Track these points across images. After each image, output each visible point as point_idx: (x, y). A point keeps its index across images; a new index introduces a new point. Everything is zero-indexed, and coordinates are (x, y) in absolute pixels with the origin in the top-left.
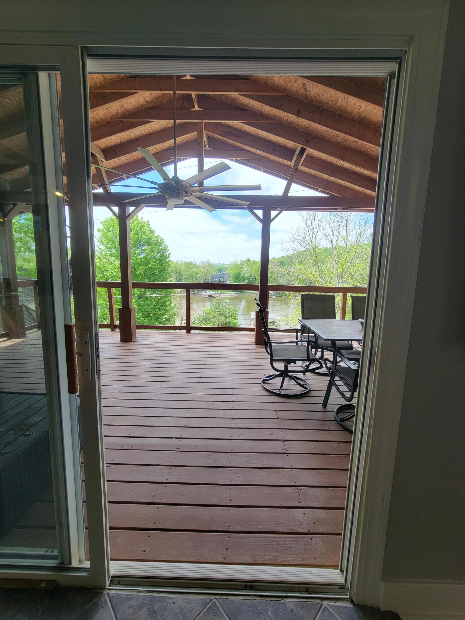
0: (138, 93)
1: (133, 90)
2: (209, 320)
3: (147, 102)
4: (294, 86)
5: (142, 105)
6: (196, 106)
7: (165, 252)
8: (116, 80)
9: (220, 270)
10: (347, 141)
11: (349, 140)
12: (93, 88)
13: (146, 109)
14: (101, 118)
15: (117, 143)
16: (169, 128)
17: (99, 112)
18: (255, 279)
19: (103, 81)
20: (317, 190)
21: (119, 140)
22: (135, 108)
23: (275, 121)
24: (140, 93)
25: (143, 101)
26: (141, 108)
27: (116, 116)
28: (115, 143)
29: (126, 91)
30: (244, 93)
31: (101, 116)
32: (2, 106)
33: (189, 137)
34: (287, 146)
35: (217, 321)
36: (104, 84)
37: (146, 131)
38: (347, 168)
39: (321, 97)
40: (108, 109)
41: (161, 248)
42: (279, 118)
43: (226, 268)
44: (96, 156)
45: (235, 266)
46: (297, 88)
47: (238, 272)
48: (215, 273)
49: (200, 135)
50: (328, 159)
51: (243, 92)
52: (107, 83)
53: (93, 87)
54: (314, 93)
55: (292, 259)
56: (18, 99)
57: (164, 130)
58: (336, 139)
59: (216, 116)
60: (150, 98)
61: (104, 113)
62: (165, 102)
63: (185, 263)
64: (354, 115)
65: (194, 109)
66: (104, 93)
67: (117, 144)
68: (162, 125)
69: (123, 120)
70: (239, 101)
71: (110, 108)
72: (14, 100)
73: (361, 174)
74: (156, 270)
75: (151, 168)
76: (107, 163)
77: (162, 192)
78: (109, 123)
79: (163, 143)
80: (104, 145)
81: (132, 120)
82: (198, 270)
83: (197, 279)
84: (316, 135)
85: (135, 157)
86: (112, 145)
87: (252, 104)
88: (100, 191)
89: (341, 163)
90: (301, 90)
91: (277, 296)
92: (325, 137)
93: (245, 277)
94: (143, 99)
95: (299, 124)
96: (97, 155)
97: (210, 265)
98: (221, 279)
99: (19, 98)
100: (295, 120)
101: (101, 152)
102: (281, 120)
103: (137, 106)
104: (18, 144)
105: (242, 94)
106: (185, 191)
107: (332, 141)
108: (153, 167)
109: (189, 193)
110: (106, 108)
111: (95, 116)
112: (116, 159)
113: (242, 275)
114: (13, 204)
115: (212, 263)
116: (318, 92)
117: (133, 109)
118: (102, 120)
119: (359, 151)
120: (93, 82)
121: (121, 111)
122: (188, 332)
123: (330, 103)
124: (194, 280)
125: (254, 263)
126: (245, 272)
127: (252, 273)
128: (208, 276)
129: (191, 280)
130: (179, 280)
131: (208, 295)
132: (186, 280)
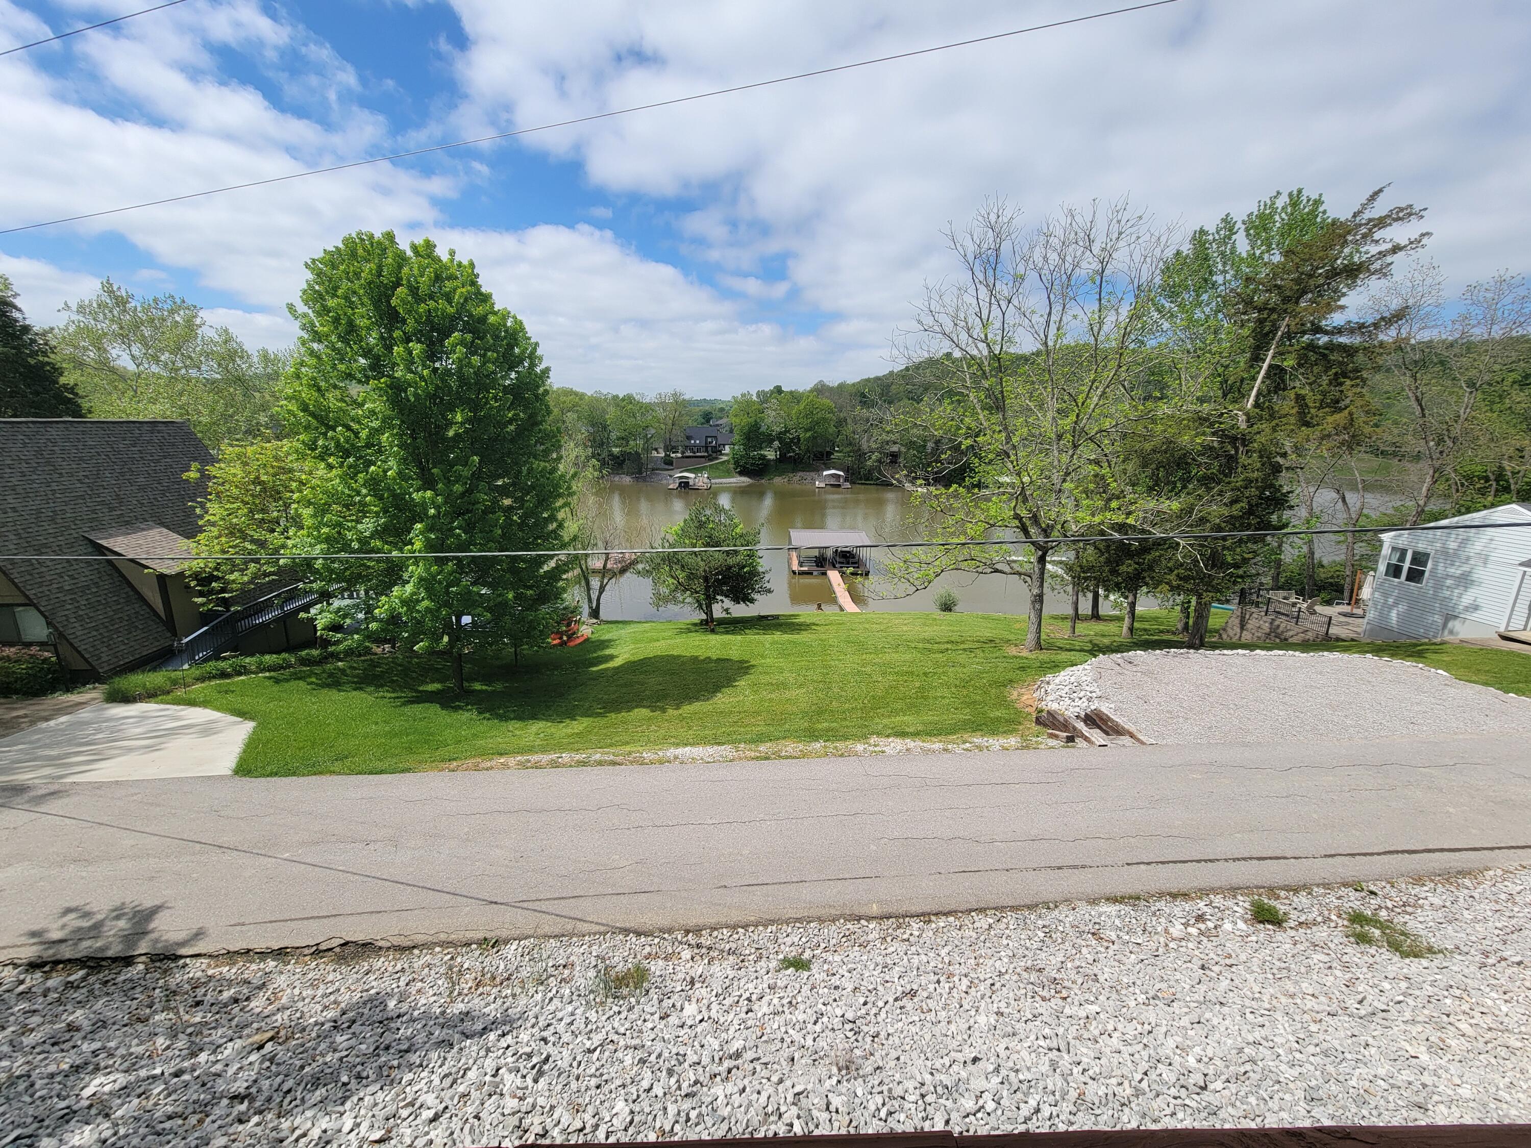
2: (679, 561)
7: (532, 364)
9: (707, 417)
18: (799, 439)
35: (702, 564)
41: (517, 350)
43: (722, 410)
45: (745, 405)
47: (752, 420)
48: (695, 424)
55: (889, 386)
63: (615, 397)
82: (650, 417)
83: (648, 440)
91: (852, 483)
93: (771, 435)
97: (680, 405)
98: (710, 439)
113: (763, 429)
115: (687, 397)
124: (640, 442)
125: (795, 397)
126: (773, 421)
127: (790, 424)
128: (677, 431)
129: (632, 443)
130: (602, 444)
131: (678, 481)
132: (619, 442)
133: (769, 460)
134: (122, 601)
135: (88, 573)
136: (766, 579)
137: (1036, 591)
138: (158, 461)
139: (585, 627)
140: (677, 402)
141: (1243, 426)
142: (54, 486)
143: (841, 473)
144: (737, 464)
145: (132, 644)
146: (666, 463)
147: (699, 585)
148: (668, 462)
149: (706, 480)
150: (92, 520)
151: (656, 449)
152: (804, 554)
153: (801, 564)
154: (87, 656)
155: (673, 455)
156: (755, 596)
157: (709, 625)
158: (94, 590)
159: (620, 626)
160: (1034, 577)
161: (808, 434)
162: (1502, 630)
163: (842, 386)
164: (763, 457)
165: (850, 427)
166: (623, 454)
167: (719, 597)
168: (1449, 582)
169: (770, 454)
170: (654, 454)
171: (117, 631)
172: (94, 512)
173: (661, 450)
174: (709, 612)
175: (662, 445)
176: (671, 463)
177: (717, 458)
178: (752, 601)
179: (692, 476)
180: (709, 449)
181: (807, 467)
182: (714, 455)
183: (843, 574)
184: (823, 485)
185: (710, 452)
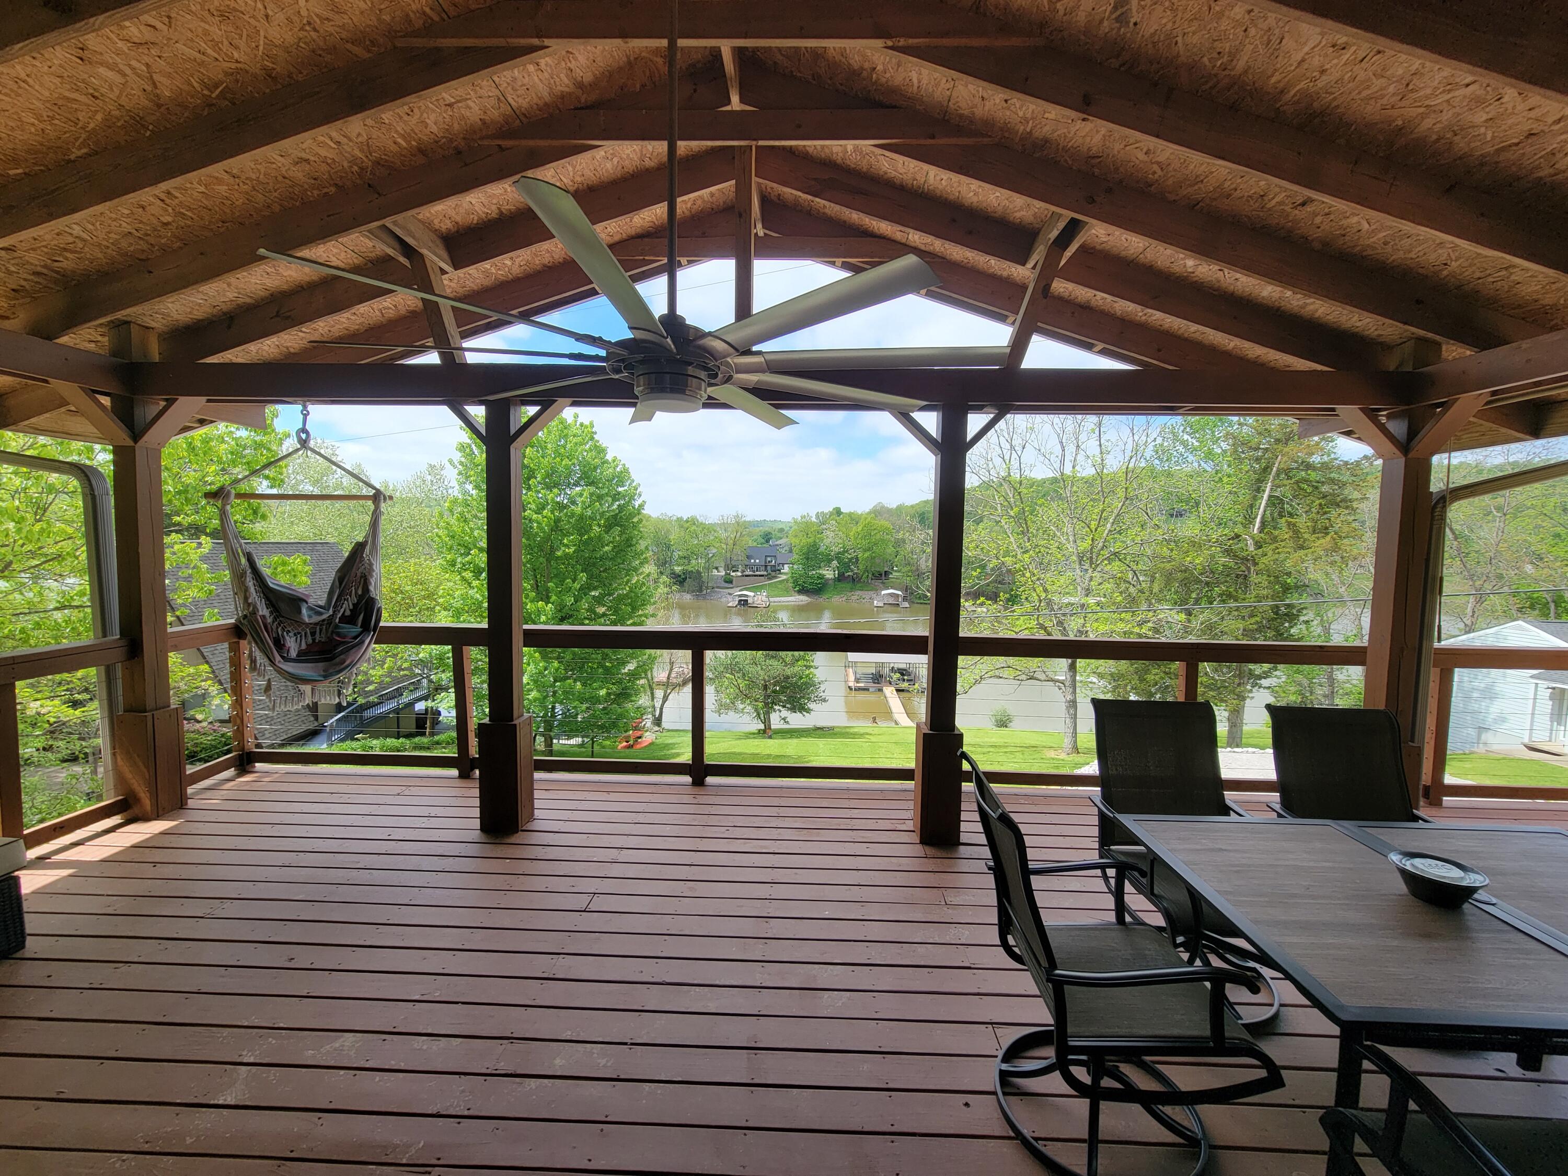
0: (547, 47)
1: (532, 37)
2: (740, 670)
3: (580, 85)
4: (1081, 8)
5: (563, 96)
6: (735, 99)
7: (632, 498)
8: (478, 6)
9: (767, 537)
10: (1230, 195)
11: (1238, 192)
12: (399, 34)
13: (576, 109)
14: (432, 136)
15: (489, 217)
16: (647, 170)
17: (425, 115)
18: (857, 559)
19: (431, 9)
20: (1088, 347)
21: (494, 207)
22: (540, 103)
23: (986, 140)
24: (555, 47)
25: (566, 81)
26: (561, 106)
27: (481, 130)
28: (484, 216)
29: (509, 40)
30: (902, 42)
31: (434, 129)
32: (92, 91)
33: (706, 199)
34: (1011, 219)
35: (762, 673)
36: (436, 18)
37: (578, 179)
38: (1202, 283)
39: (1176, 43)
40: (455, 106)
41: (620, 489)
42: (1002, 129)
43: (781, 530)
44: (421, 255)
45: (805, 527)
46: (1090, 14)
47: (811, 540)
48: (755, 544)
49: (743, 190)
50: (1141, 256)
51: (900, 37)
52: (445, 17)
53: (398, 29)
54: (1152, 30)
56: (144, 68)
57: (633, 176)
58: (1189, 190)
59: (799, 126)
60: (590, 73)
61: (441, 119)
62: (638, 86)
63: (679, 520)
64: (1286, 104)
65: (728, 108)
66: (438, 49)
67: (489, 221)
68: (627, 163)
69: (505, 143)
70: (874, 76)
71: (460, 105)
72: (128, 71)
73: (1248, 300)
74: (607, 545)
75: (594, 288)
76: (462, 275)
77: (622, 372)
78: (459, 153)
79: (631, 215)
80: (448, 222)
81: (531, 143)
82: (712, 538)
83: (709, 559)
84: (1121, 181)
85: (547, 259)
86: (475, 222)
87: (916, 84)
88: (432, 358)
89: (1185, 266)
90: (1106, 23)
91: (911, 602)
92: (1151, 186)
93: (830, 555)
94: (567, 76)
95: (1070, 144)
96: (424, 251)
97: (741, 526)
98: (769, 559)
99: (147, 65)
100: (1056, 134)
101: (438, 242)
102: (1006, 135)
103: (547, 98)
104: (170, 219)
105: (897, 44)
106: (705, 368)
107: (1172, 197)
108: (597, 288)
109: (720, 376)
110: (448, 105)
111: (412, 130)
112: (487, 265)
113: (822, 549)
114: (166, 400)
115: (748, 519)
116: (1170, 24)
117: (535, 107)
118: (437, 142)
119: (1263, 227)
120: (398, 13)
121: (496, 113)
122: (698, 782)
123: (1207, 63)
124: (702, 561)
125: (854, 518)
126: (831, 541)
127: (849, 545)
128: (737, 550)
129: (693, 562)
130: (666, 562)
131: (737, 599)
132: (681, 561)
133: (828, 579)
136: (822, 689)
137: (1069, 697)
139: (648, 733)
140: (738, 523)
141: (1252, 548)
143: (900, 593)
144: (796, 582)
146: (726, 582)
147: (758, 693)
148: (729, 581)
149: (764, 599)
151: (717, 568)
152: (860, 670)
153: (857, 680)
155: (733, 574)
156: (811, 705)
157: (766, 732)
159: (681, 733)
160: (1067, 684)
161: (867, 554)
162: (1526, 741)
163: (900, 508)
164: (821, 577)
165: (909, 547)
166: (685, 572)
167: (777, 707)
168: (1475, 695)
169: (829, 574)
170: (715, 572)
173: (721, 569)
174: (767, 722)
175: (723, 564)
176: (731, 582)
177: (775, 577)
178: (808, 711)
179: (752, 594)
180: (769, 568)
181: (865, 586)
182: (773, 574)
183: (898, 691)
184: (881, 604)
185: (769, 571)
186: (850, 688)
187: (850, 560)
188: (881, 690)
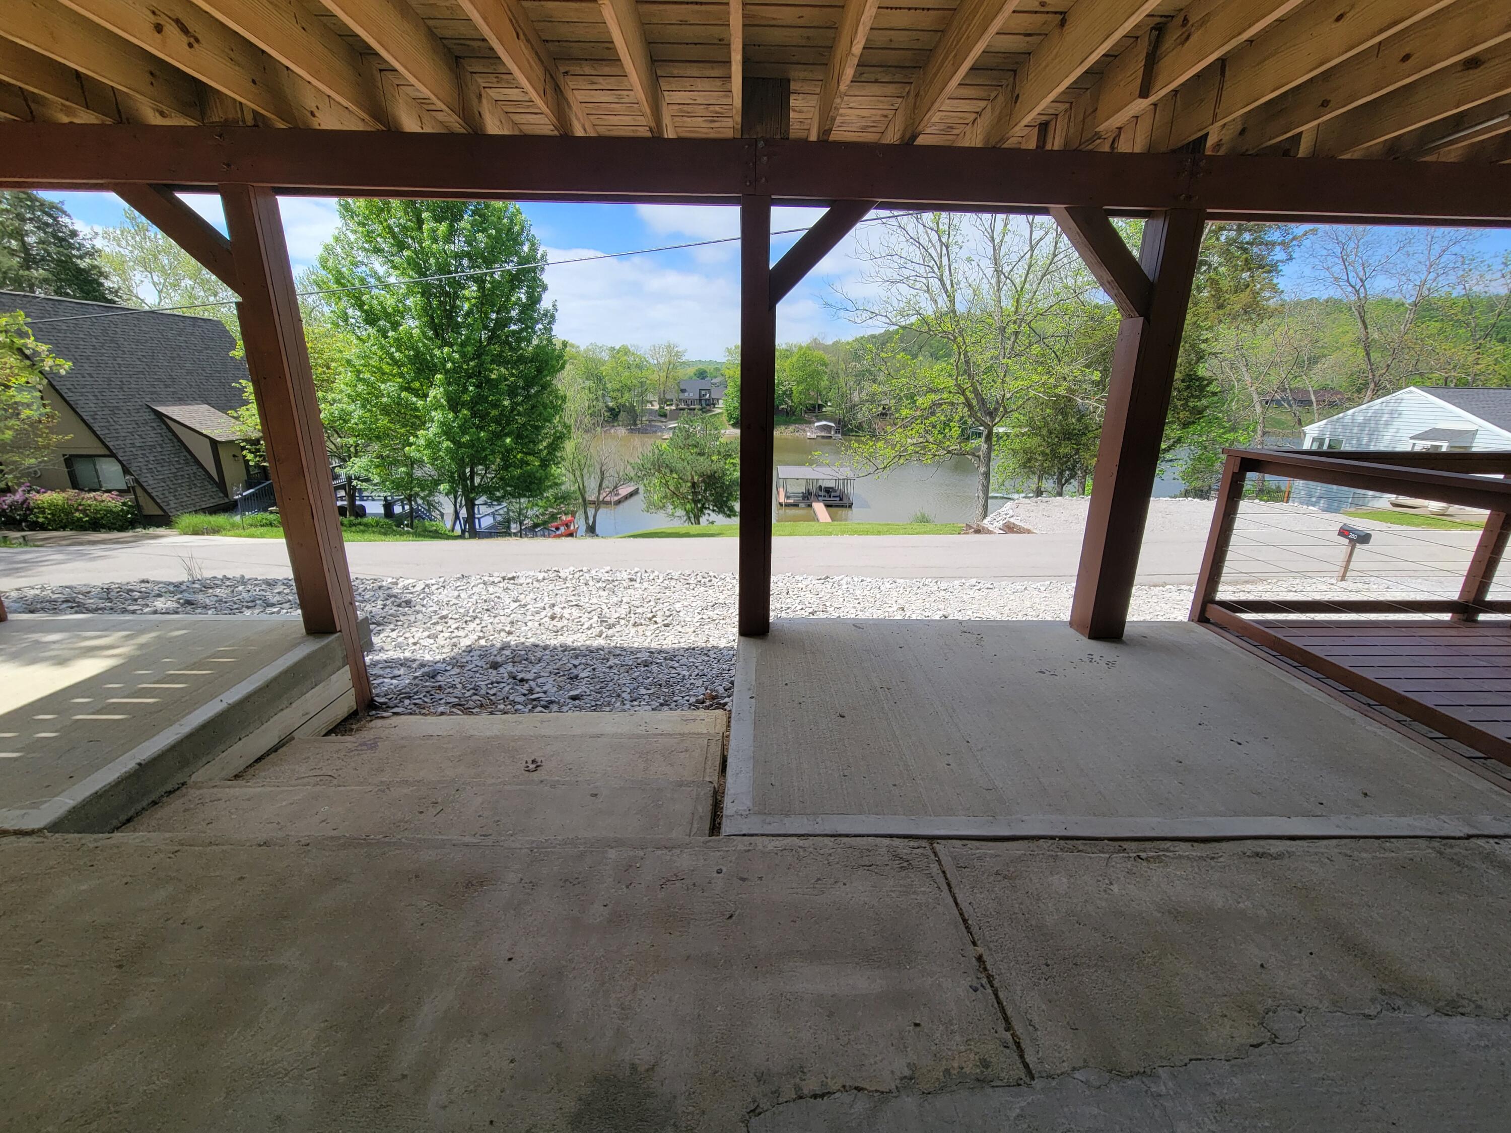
2: (668, 466)
9: (702, 374)
18: (791, 392)
35: (689, 468)
43: (717, 370)
48: (689, 379)
63: (612, 350)
82: (645, 369)
83: (642, 392)
91: (844, 434)
97: (673, 363)
98: (703, 392)
124: (635, 395)
125: (788, 351)
127: (783, 376)
128: (671, 385)
129: (626, 396)
130: (598, 395)
132: (614, 394)
134: (182, 462)
135: (153, 436)
138: (201, 351)
140: (671, 354)
142: (119, 360)
143: (833, 425)
144: (730, 416)
145: (193, 497)
146: (661, 416)
148: (663, 414)
150: (152, 393)
151: (651, 402)
153: (788, 497)
154: (159, 501)
155: (666, 408)
158: (160, 450)
161: (801, 387)
163: (836, 344)
165: (842, 382)
166: (618, 406)
170: (649, 406)
171: (180, 485)
172: (153, 386)
173: (655, 403)
175: (657, 399)
176: (665, 416)
177: (710, 411)
180: (703, 403)
181: (801, 421)
182: (708, 408)
183: (827, 506)
184: (814, 436)
185: (704, 405)
186: (781, 504)
187: (784, 393)
188: (810, 506)
